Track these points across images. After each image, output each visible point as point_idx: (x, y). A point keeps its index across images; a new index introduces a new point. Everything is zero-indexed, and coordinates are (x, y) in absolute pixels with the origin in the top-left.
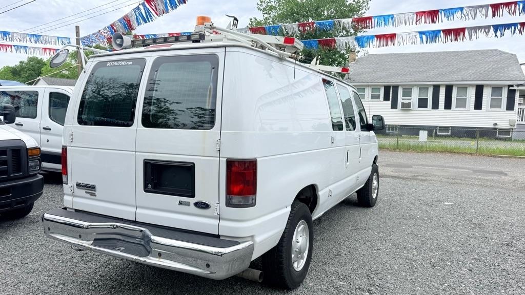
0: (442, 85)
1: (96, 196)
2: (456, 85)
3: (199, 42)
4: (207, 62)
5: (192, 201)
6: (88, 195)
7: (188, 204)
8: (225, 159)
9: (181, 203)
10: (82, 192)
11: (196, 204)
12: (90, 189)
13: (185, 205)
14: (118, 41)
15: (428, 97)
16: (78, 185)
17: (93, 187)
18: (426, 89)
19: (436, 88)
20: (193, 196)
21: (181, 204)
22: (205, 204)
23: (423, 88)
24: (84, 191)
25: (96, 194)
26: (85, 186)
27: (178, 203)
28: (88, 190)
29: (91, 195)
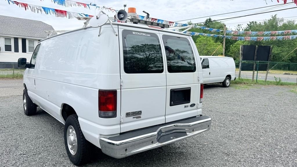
0: (20, 38)
2: (28, 39)
6: (135, 119)
7: (188, 106)
8: (200, 84)
10: (131, 118)
12: (137, 114)
15: (12, 44)
16: (128, 115)
17: (140, 113)
18: (9, 39)
19: (16, 40)
20: (190, 102)
22: (194, 104)
23: (7, 39)
24: (132, 117)
25: (141, 116)
26: (134, 113)
27: (184, 107)
28: (136, 115)
29: (138, 118)
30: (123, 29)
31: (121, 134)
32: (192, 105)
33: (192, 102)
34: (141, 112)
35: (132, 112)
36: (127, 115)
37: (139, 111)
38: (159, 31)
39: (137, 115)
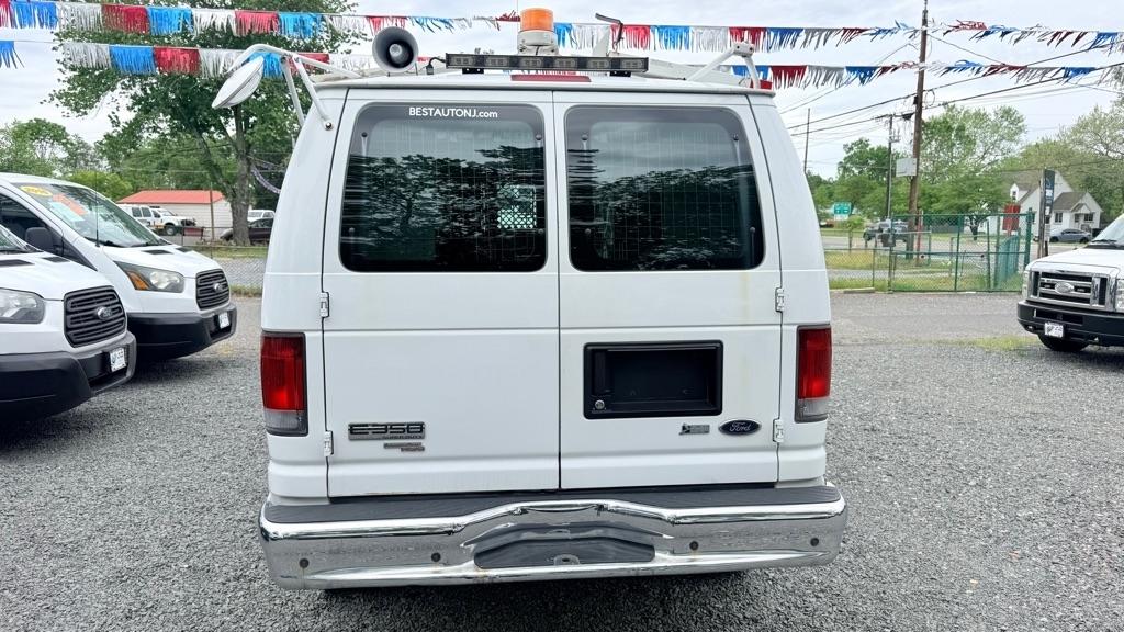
1: (423, 449)
3: (628, 75)
4: (715, 126)
5: (714, 422)
6: (397, 453)
7: (705, 430)
8: (795, 327)
9: (686, 430)
10: (375, 447)
11: (728, 429)
13: (699, 432)
14: (395, 49)
16: (357, 431)
17: (417, 429)
20: (717, 411)
21: (688, 432)
22: (747, 423)
24: (382, 443)
25: (424, 443)
26: (386, 429)
27: (680, 430)
28: (396, 438)
29: (407, 450)
30: (366, 103)
31: (336, 500)
32: (736, 428)
33: (730, 413)
34: (421, 427)
35: (374, 425)
36: (352, 433)
37: (409, 425)
38: (553, 90)
39: (401, 438)
